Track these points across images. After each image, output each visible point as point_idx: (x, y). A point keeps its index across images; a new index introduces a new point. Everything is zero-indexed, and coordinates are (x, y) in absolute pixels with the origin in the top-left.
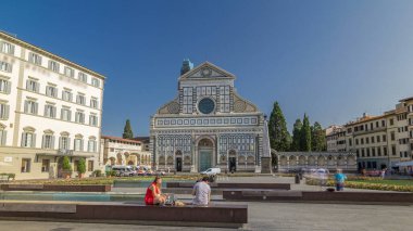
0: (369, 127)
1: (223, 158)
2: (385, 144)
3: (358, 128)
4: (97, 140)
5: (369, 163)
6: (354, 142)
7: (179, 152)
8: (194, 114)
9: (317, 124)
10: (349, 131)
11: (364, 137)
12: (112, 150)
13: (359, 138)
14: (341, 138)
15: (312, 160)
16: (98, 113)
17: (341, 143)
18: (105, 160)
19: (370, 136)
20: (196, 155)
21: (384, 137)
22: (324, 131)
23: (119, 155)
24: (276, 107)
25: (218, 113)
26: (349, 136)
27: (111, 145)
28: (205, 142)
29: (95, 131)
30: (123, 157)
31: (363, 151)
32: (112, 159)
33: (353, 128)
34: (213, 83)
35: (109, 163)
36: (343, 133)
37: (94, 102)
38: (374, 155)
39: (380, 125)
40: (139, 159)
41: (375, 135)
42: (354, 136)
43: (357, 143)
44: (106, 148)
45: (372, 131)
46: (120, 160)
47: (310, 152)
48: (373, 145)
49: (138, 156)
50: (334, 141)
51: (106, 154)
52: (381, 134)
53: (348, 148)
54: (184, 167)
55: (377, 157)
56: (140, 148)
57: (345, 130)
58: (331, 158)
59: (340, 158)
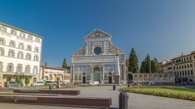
0: (183, 60)
1: (106, 76)
2: (191, 69)
3: (178, 61)
4: (38, 68)
5: (184, 79)
6: (176, 68)
7: (84, 74)
8: (92, 55)
9: (155, 59)
10: (174, 62)
11: (181, 65)
12: (47, 72)
13: (179, 66)
14: (170, 66)
15: (151, 77)
16: (39, 55)
17: (170, 68)
18: (43, 77)
19: (184, 65)
20: (92, 75)
21: (191, 65)
22: (161, 63)
23: (51, 75)
24: (133, 51)
25: (103, 54)
26: (173, 65)
27: (46, 70)
28: (97, 69)
29: (38, 64)
30: (53, 76)
31: (181, 73)
32: (47, 77)
33: (175, 61)
34: (100, 39)
35: (45, 79)
36: (170, 64)
37: (37, 49)
38: (186, 74)
39: (189, 59)
40: (62, 77)
41: (186, 64)
42: (176, 65)
43: (178, 69)
44: (43, 72)
45: (185, 62)
46: (51, 77)
47: (151, 73)
48: (185, 69)
49: (62, 75)
50: (167, 68)
51: (43, 75)
52: (189, 64)
53: (173, 71)
54: (87, 81)
55: (187, 76)
56: (63, 72)
57: (172, 62)
58: (160, 76)
59: (166, 76)
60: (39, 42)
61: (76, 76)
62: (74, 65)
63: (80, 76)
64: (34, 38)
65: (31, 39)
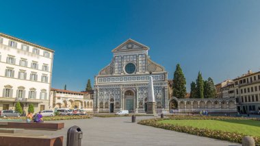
0: (249, 80)
1: (141, 103)
3: (242, 81)
4: (48, 92)
5: (250, 107)
6: (239, 91)
7: (112, 100)
8: (122, 74)
9: (210, 79)
10: (236, 83)
11: (246, 87)
12: (59, 98)
13: (243, 88)
14: (231, 89)
16: (49, 75)
17: (231, 92)
18: (54, 105)
19: (250, 87)
20: (123, 102)
22: (220, 84)
23: (65, 102)
24: (178, 67)
25: (138, 73)
26: (236, 87)
27: (58, 95)
28: (129, 92)
29: (47, 86)
30: (69, 103)
31: (246, 98)
32: (59, 104)
33: (238, 81)
34: (133, 53)
35: (57, 106)
36: (232, 85)
37: (45, 67)
38: (253, 100)
39: (257, 78)
40: (82, 105)
41: (254, 86)
42: (240, 87)
43: (242, 92)
44: (54, 97)
45: (252, 83)
46: (66, 104)
47: (203, 99)
48: (252, 93)
49: (81, 102)
50: (227, 91)
51: (54, 101)
52: (258, 85)
53: (236, 95)
54: (115, 109)
55: (255, 102)
56: (82, 97)
57: (234, 83)
58: (216, 103)
59: (223, 103)
60: (48, 57)
61: (101, 103)
62: (98, 88)
63: (107, 103)
64: (42, 52)
65: (38, 53)
